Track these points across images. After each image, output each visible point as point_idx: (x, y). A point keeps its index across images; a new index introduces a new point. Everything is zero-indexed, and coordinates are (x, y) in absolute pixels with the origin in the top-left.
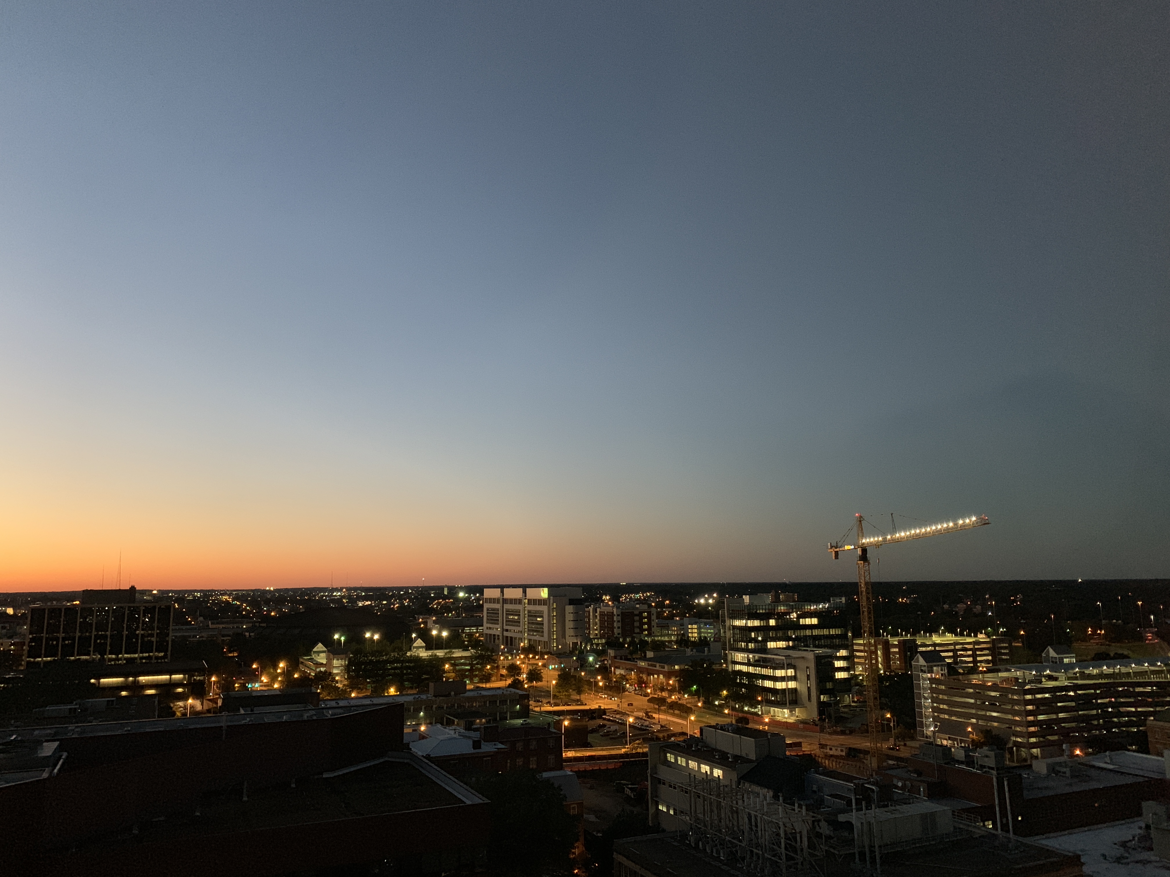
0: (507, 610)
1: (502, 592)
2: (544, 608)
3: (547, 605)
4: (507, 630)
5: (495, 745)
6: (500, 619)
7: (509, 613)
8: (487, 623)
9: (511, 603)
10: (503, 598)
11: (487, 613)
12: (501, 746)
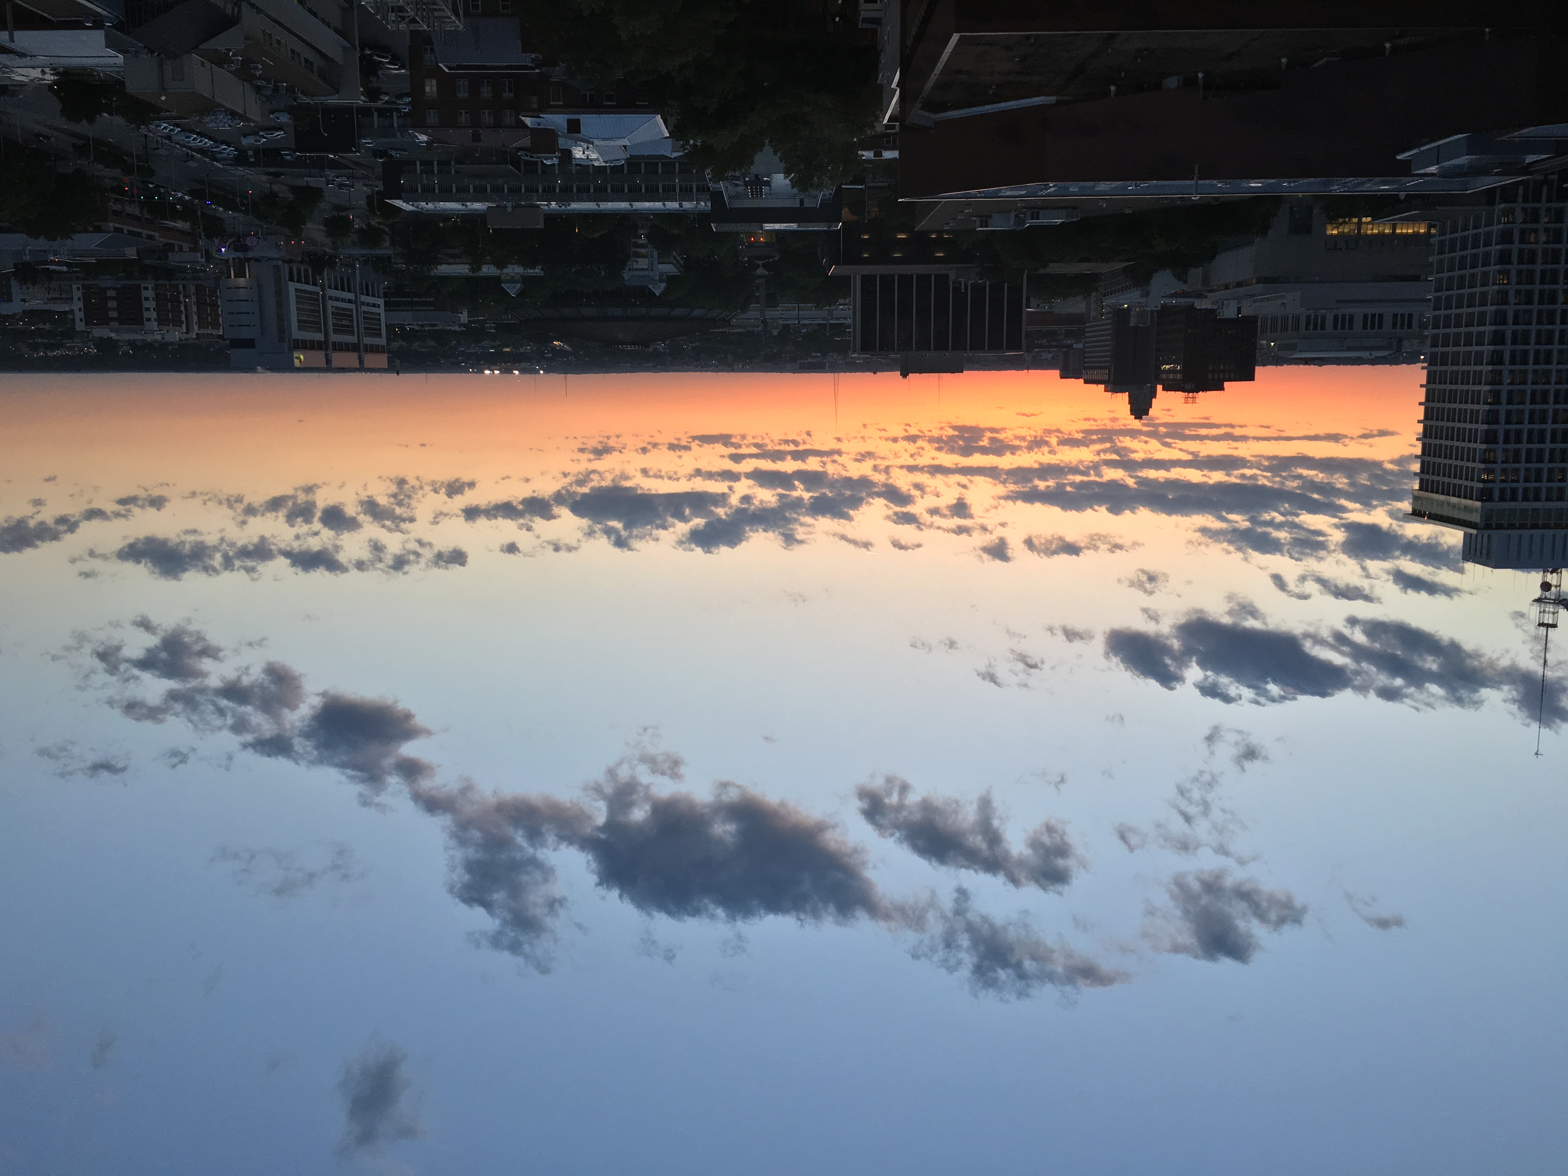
0: (352, 333)
1: (361, 362)
2: (297, 334)
3: (294, 340)
4: (350, 301)
5: (539, 124)
6: (361, 320)
7: (348, 330)
8: (379, 314)
9: (347, 344)
10: (359, 351)
11: (380, 330)
12: (528, 121)
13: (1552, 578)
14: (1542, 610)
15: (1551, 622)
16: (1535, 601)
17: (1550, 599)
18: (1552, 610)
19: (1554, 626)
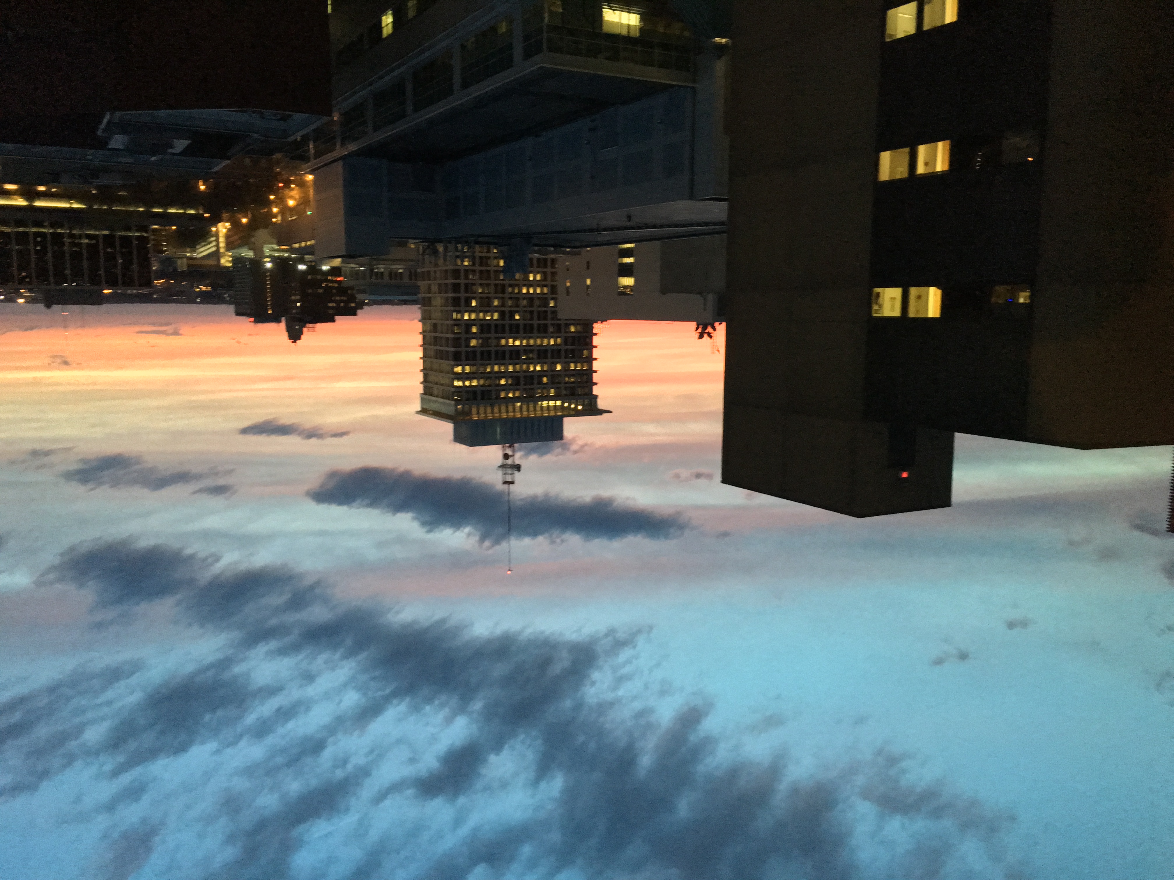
13: (509, 452)
14: (504, 472)
15: (510, 480)
16: (500, 467)
17: (508, 465)
18: (510, 472)
19: (512, 483)
